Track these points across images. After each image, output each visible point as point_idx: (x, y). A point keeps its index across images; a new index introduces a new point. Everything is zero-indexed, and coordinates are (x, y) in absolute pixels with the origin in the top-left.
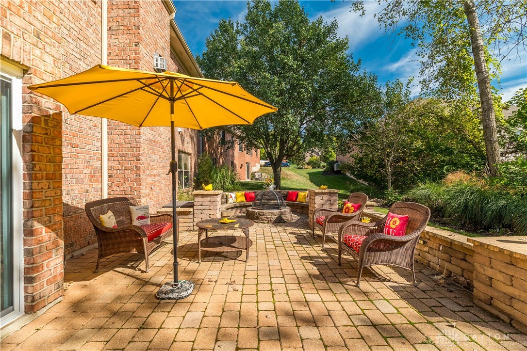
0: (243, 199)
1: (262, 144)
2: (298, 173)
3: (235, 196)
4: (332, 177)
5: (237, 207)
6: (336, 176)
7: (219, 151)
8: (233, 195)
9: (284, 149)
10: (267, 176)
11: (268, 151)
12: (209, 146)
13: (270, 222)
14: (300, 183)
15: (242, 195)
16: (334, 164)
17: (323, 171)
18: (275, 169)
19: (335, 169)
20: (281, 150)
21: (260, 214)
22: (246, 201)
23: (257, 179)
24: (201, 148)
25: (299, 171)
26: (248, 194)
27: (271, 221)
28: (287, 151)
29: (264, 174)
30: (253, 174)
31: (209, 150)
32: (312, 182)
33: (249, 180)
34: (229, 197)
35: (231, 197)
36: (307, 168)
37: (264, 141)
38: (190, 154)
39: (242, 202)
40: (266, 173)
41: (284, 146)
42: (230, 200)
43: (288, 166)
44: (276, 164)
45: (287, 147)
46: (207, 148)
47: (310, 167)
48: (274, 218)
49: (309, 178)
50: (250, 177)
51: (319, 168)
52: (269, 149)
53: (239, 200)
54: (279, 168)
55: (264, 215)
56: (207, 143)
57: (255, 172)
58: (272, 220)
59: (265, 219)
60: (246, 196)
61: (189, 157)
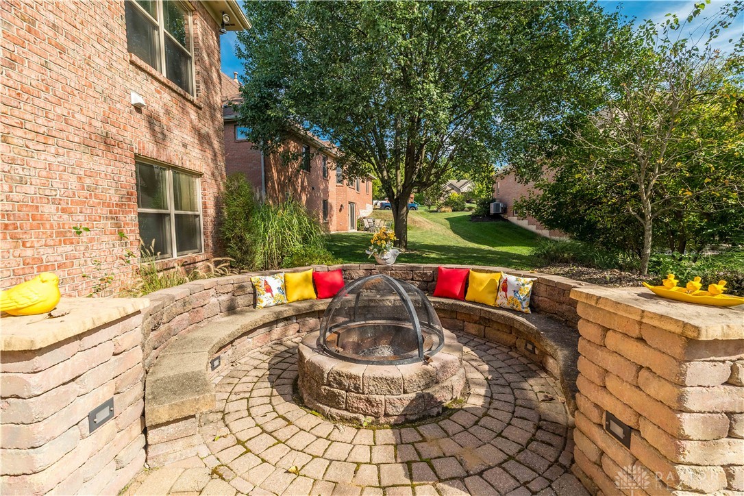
0: (309, 292)
1: (373, 164)
2: (431, 219)
3: (279, 285)
4: (486, 224)
5: (287, 319)
6: (493, 222)
7: (300, 181)
8: (275, 282)
9: (413, 172)
10: (383, 224)
11: (383, 177)
12: (279, 172)
13: (382, 420)
14: (436, 234)
15: (306, 279)
16: (489, 204)
17: (470, 216)
18: (397, 211)
19: (492, 211)
20: (408, 175)
21: (340, 384)
22: (319, 298)
23: (367, 229)
24: (263, 174)
25: (433, 216)
26: (325, 274)
27: (386, 415)
28: (419, 176)
29: (378, 221)
30: (361, 221)
31: (279, 178)
32: (455, 232)
33: (355, 231)
34: (260, 290)
35: (269, 290)
36: (444, 212)
37: (376, 159)
38: (200, 175)
39: (305, 300)
40: (382, 219)
41: (414, 167)
42: (265, 299)
43: (416, 209)
44: (397, 203)
45: (420, 170)
46: (275, 175)
47: (449, 209)
48: (399, 403)
49: (449, 226)
50: (356, 227)
51: (462, 210)
52: (385, 173)
53: (295, 295)
54: (405, 209)
55: (357, 389)
56: (276, 164)
57: (364, 218)
58: (390, 411)
59: (362, 405)
60: (318, 282)
61: (198, 181)
